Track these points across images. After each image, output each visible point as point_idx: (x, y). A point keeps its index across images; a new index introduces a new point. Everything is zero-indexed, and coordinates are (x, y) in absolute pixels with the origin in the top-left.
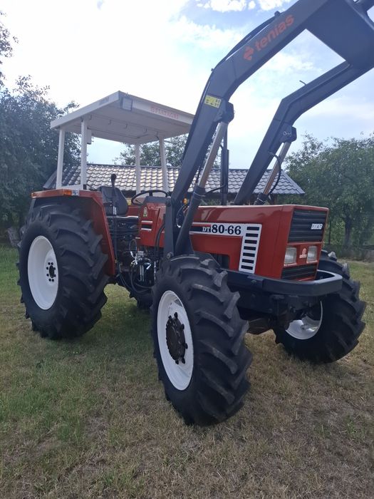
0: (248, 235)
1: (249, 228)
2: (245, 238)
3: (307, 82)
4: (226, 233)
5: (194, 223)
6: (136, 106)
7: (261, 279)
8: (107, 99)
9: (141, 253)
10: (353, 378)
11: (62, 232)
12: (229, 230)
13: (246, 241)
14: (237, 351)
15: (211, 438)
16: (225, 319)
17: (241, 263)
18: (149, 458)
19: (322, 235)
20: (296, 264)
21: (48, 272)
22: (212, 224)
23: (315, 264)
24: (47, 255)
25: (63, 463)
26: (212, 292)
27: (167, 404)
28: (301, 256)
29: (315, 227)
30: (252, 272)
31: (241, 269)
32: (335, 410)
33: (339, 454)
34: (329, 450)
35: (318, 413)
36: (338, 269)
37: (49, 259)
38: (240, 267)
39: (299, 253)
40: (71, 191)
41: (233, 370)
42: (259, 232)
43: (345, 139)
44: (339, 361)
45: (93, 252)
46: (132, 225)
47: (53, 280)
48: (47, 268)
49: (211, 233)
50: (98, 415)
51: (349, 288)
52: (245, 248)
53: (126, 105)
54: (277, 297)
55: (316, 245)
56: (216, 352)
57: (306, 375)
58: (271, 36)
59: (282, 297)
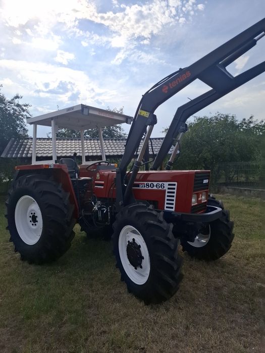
0: (169, 189)
1: (169, 185)
2: (167, 190)
3: (192, 99)
4: (155, 188)
5: (135, 182)
6: (91, 112)
7: (180, 214)
8: (72, 108)
9: (99, 202)
10: (230, 267)
11: (45, 193)
12: (157, 186)
13: (168, 192)
14: (177, 257)
15: (163, 310)
16: (168, 239)
17: (166, 205)
18: (131, 326)
19: (208, 186)
20: (196, 204)
21: (31, 219)
22: (146, 183)
23: (205, 202)
24: (30, 207)
25: (81, 337)
26: (159, 224)
27: (130, 295)
28: (199, 199)
29: (205, 181)
30: (173, 210)
31: (166, 209)
32: (225, 286)
33: (233, 309)
34: (228, 308)
35: (217, 289)
36: (217, 204)
37: (32, 210)
38: (165, 207)
39: (198, 197)
40: (48, 166)
41: (175, 268)
42: (176, 187)
43: (201, 117)
44: (221, 258)
45: (66, 204)
46: (85, 183)
47: (35, 225)
48: (30, 217)
49: (146, 188)
50: (89, 307)
51: (224, 214)
52: (168, 196)
53: (85, 112)
54: (190, 224)
55: (205, 192)
56: (166, 259)
57: (206, 268)
58: (178, 81)
59: (192, 223)
